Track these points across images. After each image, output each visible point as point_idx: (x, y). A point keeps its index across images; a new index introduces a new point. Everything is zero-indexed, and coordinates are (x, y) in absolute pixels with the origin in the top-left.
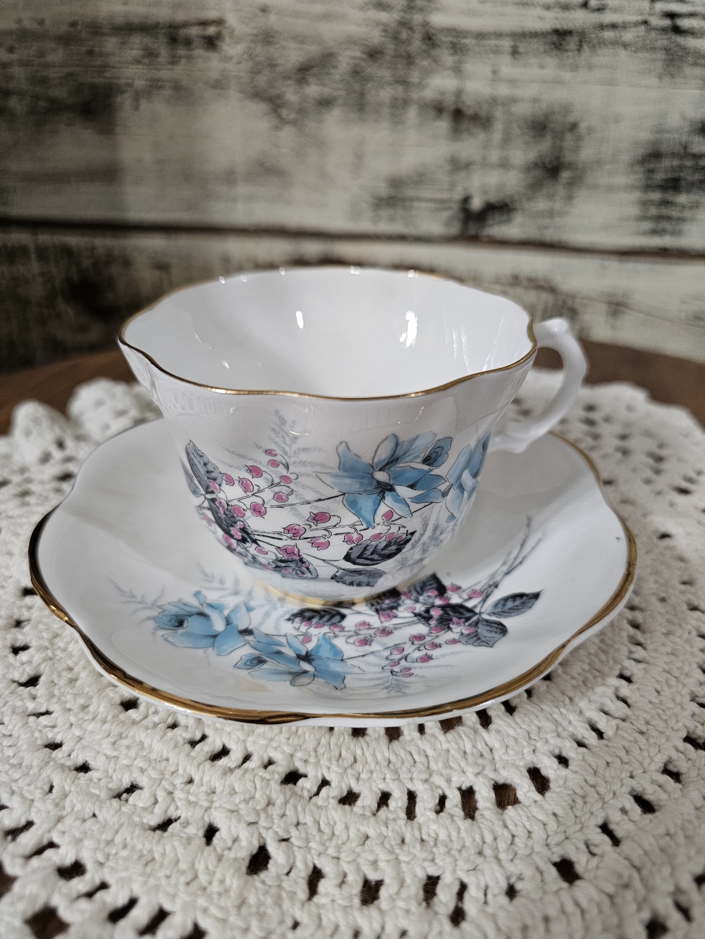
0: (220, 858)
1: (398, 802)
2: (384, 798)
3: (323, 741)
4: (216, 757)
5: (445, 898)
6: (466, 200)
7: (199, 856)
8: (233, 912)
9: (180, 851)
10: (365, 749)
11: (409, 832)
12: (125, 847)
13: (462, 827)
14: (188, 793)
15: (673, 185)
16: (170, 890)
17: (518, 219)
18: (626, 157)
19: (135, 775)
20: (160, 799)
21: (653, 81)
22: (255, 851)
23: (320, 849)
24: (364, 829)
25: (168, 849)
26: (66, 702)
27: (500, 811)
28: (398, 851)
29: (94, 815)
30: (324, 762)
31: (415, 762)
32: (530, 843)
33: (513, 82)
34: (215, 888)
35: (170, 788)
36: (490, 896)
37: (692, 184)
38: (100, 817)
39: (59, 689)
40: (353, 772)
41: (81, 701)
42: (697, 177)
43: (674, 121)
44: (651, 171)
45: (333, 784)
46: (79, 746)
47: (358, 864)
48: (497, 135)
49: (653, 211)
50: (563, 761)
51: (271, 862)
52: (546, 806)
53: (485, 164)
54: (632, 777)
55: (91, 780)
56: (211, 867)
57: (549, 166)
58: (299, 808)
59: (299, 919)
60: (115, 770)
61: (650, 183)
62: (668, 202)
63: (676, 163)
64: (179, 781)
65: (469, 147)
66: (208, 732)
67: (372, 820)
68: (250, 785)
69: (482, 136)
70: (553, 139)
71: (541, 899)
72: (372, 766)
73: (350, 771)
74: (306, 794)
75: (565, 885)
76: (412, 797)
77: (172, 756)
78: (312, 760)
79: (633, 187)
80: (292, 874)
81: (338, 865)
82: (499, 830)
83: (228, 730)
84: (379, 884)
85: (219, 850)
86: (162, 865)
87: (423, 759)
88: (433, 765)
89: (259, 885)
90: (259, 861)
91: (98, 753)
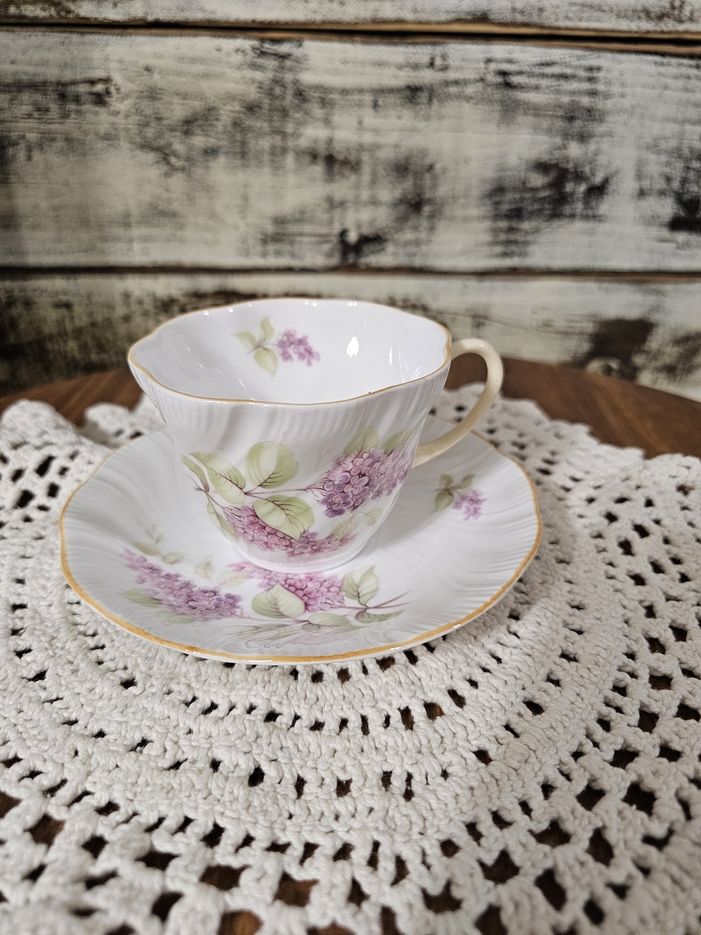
0: (227, 779)
1: (354, 723)
2: (344, 723)
3: (292, 687)
4: (207, 712)
5: (398, 783)
6: (343, 233)
7: (210, 779)
8: (244, 812)
9: (194, 778)
10: (324, 690)
11: (366, 743)
12: (147, 785)
13: (405, 736)
14: (190, 740)
15: (517, 214)
16: (192, 804)
17: (390, 248)
18: (475, 192)
19: (145, 732)
20: (168, 748)
21: (492, 127)
22: (252, 772)
23: (301, 763)
24: (332, 745)
25: (184, 780)
26: (74, 688)
27: (431, 721)
28: (359, 757)
29: (117, 766)
30: (294, 702)
31: (363, 695)
32: (455, 740)
33: (376, 131)
34: (227, 797)
35: (176, 739)
36: (429, 779)
37: (532, 213)
38: (123, 766)
39: (65, 679)
40: (318, 707)
41: (88, 686)
42: (536, 206)
43: (513, 160)
44: (498, 203)
45: (304, 717)
46: (92, 719)
47: (332, 771)
48: (366, 177)
49: (503, 237)
50: (474, 684)
51: (265, 777)
52: (466, 715)
53: (357, 202)
54: (524, 689)
55: (108, 741)
56: (220, 784)
57: (413, 202)
58: (282, 737)
59: (292, 812)
60: (127, 732)
61: (497, 212)
62: (513, 229)
63: (517, 196)
64: (182, 733)
65: (342, 188)
66: (198, 694)
67: (338, 738)
68: (241, 727)
69: (353, 178)
70: (414, 179)
71: (466, 775)
72: (332, 701)
73: (314, 707)
74: (284, 726)
75: (482, 765)
76: (364, 720)
77: (173, 715)
78: (285, 702)
79: (484, 218)
80: (282, 783)
81: (317, 772)
82: (431, 734)
83: (214, 690)
84: (349, 782)
85: (224, 773)
86: (180, 791)
87: (370, 692)
88: (377, 695)
89: (260, 792)
90: (256, 777)
91: (110, 721)
